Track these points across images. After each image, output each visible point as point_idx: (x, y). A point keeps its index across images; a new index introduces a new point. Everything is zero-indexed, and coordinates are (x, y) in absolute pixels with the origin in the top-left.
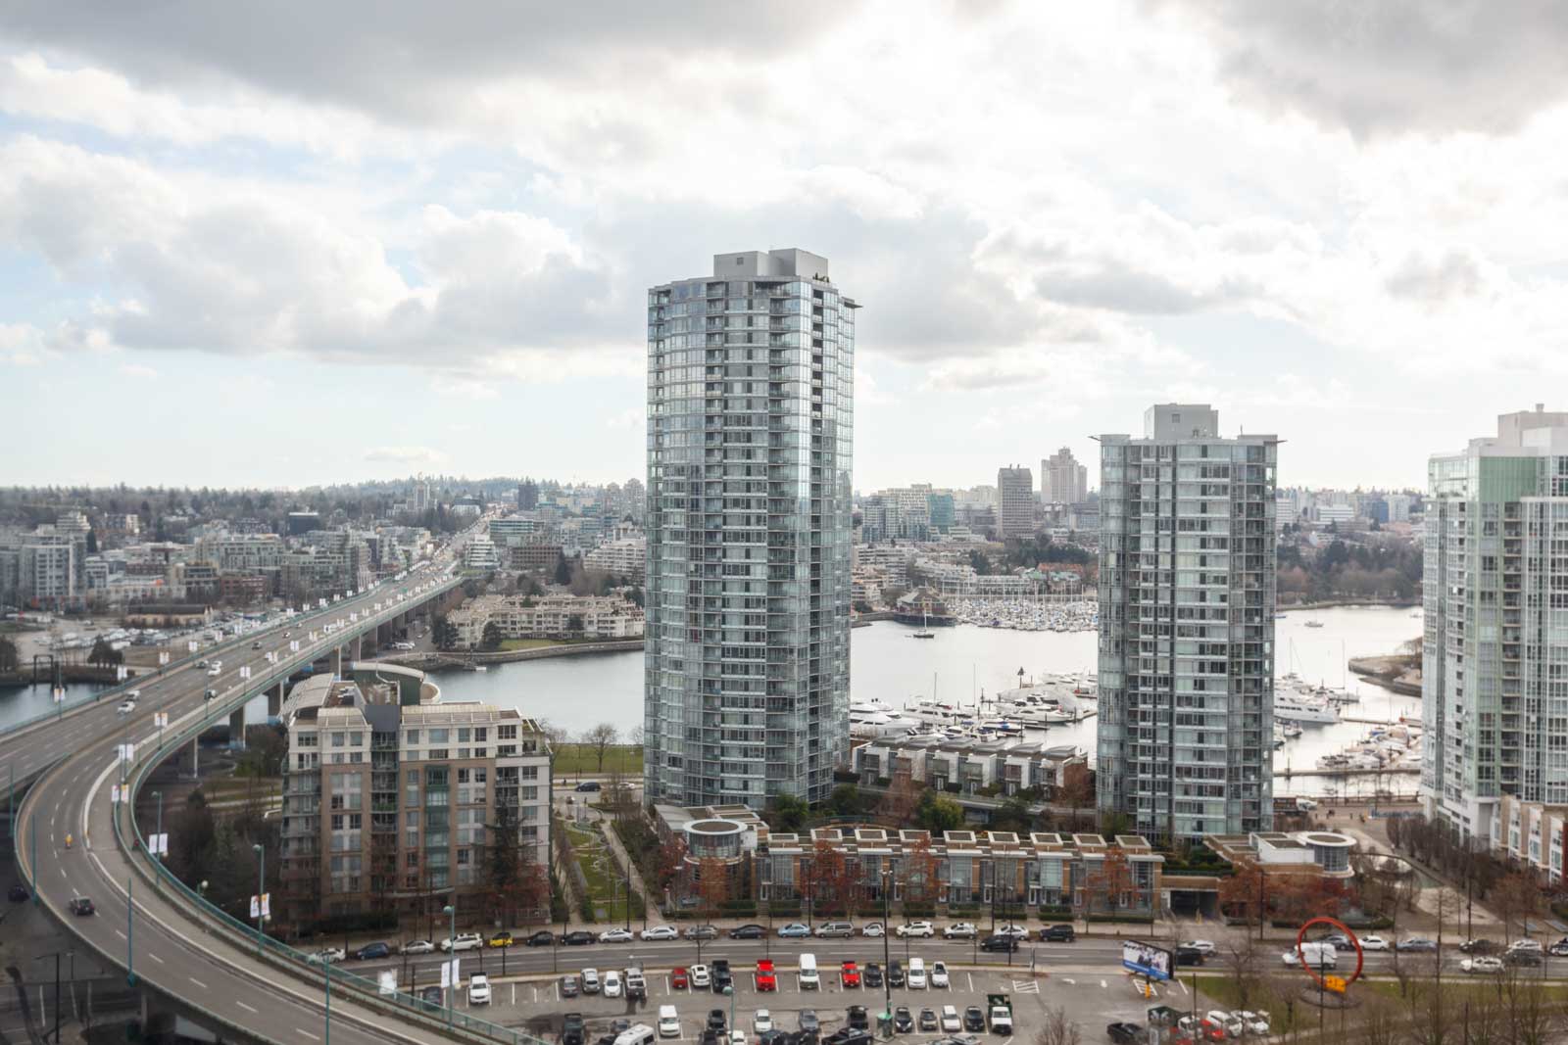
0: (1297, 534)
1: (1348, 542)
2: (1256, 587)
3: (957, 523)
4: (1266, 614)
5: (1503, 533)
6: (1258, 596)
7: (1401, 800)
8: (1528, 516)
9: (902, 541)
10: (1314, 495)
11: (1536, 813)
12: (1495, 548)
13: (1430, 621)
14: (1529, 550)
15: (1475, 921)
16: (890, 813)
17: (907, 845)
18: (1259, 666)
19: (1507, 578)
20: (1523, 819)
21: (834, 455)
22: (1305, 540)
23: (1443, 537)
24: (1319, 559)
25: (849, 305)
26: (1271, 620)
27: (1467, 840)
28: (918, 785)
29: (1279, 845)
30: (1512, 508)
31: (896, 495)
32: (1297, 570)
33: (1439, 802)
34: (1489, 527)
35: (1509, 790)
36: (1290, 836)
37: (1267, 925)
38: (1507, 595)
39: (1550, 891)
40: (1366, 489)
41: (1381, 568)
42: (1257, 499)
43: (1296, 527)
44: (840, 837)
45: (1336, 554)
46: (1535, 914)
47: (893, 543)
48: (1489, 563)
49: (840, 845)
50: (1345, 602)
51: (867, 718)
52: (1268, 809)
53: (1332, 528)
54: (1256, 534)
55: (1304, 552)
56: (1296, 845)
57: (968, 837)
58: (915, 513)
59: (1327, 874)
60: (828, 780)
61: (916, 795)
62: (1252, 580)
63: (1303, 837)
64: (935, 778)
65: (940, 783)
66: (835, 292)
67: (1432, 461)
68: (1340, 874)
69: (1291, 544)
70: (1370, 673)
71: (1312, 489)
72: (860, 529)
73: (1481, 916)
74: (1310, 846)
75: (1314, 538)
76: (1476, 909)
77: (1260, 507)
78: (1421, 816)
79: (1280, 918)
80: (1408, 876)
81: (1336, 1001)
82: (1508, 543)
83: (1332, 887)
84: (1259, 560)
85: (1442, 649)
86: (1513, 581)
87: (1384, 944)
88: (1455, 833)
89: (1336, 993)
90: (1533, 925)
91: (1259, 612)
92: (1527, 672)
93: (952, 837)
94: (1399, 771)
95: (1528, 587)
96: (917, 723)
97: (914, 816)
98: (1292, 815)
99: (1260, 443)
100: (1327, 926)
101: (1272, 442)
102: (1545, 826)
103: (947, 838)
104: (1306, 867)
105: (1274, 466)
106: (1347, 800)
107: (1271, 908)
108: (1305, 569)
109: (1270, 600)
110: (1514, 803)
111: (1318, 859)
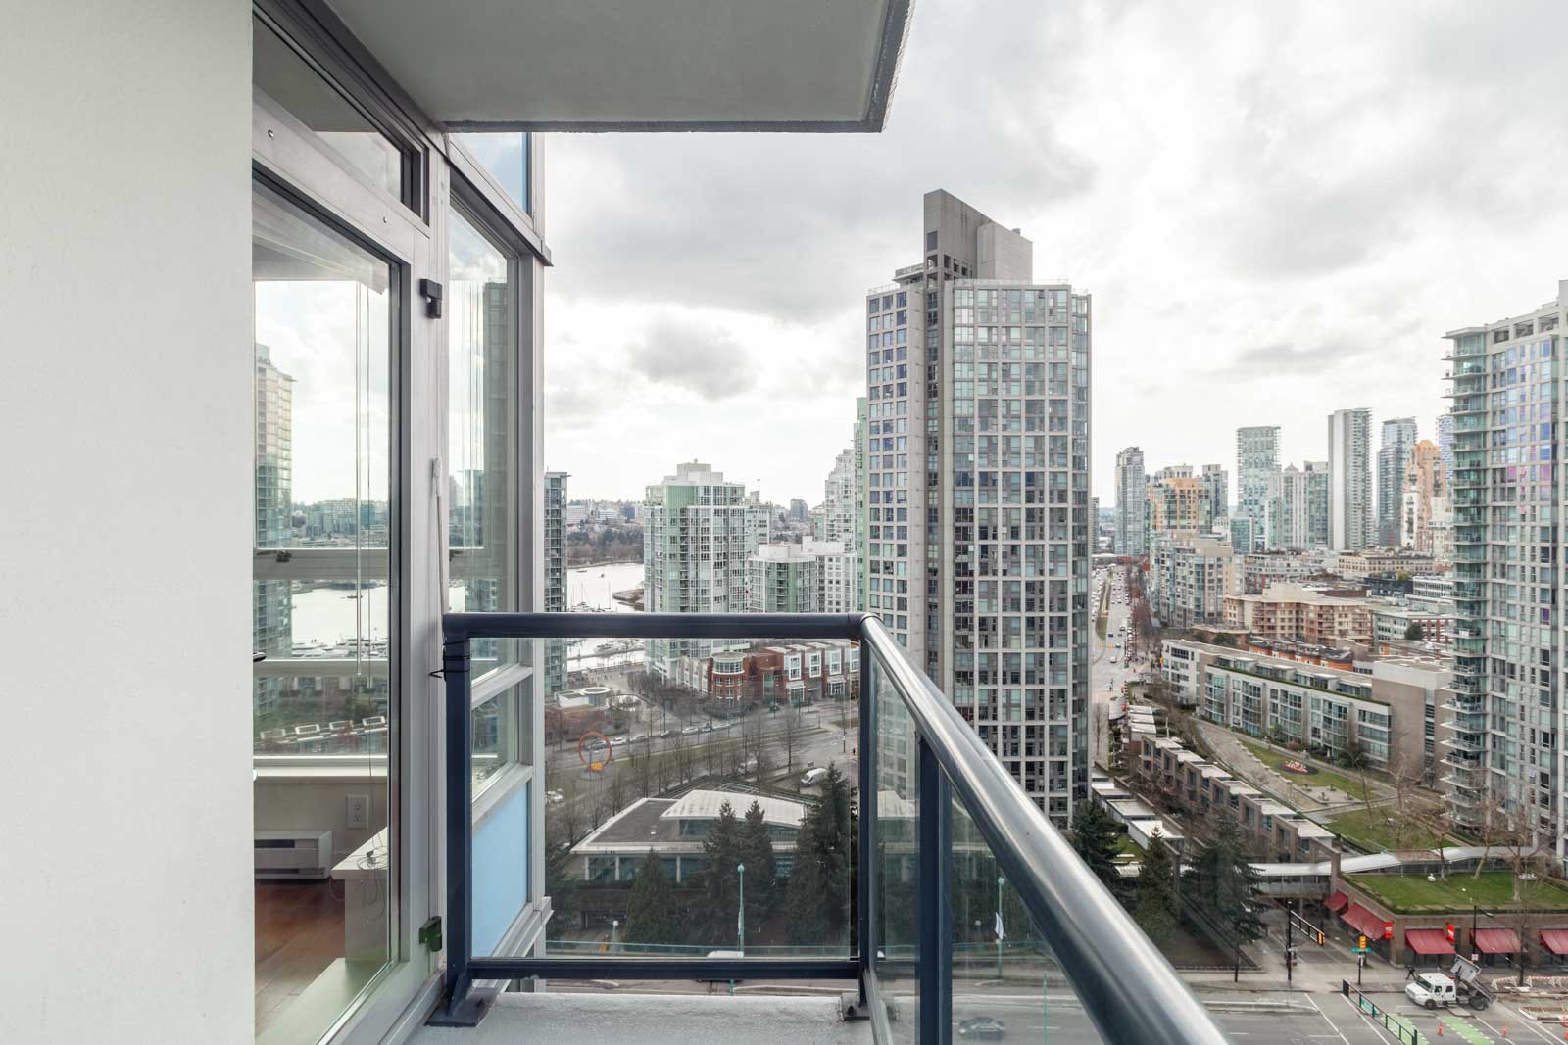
0: (587, 525)
1: (614, 529)
2: (557, 556)
3: (377, 523)
4: (563, 571)
5: (679, 524)
6: (558, 561)
7: (636, 664)
8: (691, 515)
9: (337, 535)
10: (597, 504)
11: (696, 663)
12: (676, 531)
13: (647, 570)
14: (691, 532)
15: (668, 721)
16: (324, 712)
17: (334, 732)
18: (559, 600)
19: (682, 547)
20: (690, 669)
21: (277, 478)
22: (592, 529)
23: (652, 527)
24: (599, 538)
25: (289, 379)
26: (565, 574)
27: (666, 680)
28: (344, 692)
29: (569, 697)
30: (683, 511)
31: (331, 505)
32: (587, 546)
33: (653, 663)
34: (673, 521)
35: (684, 653)
36: (576, 692)
37: (564, 742)
38: (682, 555)
39: (702, 701)
40: (624, 501)
41: (631, 543)
42: (557, 507)
43: (587, 522)
44: (284, 733)
45: (608, 537)
46: (695, 713)
47: (330, 536)
48: (673, 539)
49: (283, 739)
50: (612, 562)
51: (308, 653)
52: (565, 678)
53: (606, 522)
54: (556, 527)
55: (591, 535)
56: (579, 696)
57: (380, 720)
58: (346, 516)
59: (595, 709)
60: (275, 697)
61: (342, 699)
62: (554, 552)
63: (583, 691)
64: (356, 687)
65: (361, 689)
66: (275, 370)
67: (647, 488)
68: (602, 708)
69: (584, 531)
70: (624, 599)
71: (596, 501)
72: (304, 528)
73: (670, 718)
74: (587, 695)
75: (596, 527)
76: (669, 716)
77: (558, 512)
78: (644, 672)
79: (571, 737)
80: (637, 704)
81: (598, 776)
82: (682, 529)
83: (598, 715)
84: (558, 541)
85: (653, 585)
86: (684, 548)
87: (625, 741)
88: (660, 679)
89: (598, 771)
90: (694, 718)
91: (559, 570)
92: (691, 594)
93: (368, 722)
94: (636, 650)
95: (691, 551)
96: (346, 652)
97: (341, 713)
98: (579, 679)
99: (558, 476)
100: (596, 737)
101: (564, 476)
102: (700, 668)
103: (365, 723)
104: (583, 707)
105: (565, 489)
106: (609, 668)
107: (566, 732)
108: (592, 544)
109: (564, 564)
110: (686, 659)
111: (591, 702)
